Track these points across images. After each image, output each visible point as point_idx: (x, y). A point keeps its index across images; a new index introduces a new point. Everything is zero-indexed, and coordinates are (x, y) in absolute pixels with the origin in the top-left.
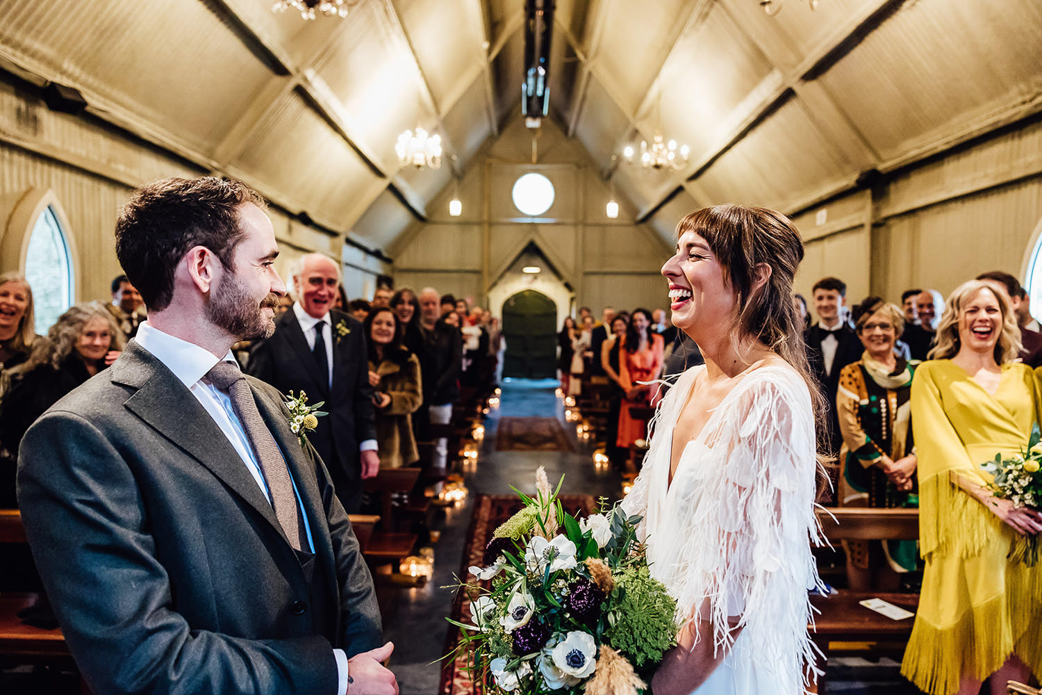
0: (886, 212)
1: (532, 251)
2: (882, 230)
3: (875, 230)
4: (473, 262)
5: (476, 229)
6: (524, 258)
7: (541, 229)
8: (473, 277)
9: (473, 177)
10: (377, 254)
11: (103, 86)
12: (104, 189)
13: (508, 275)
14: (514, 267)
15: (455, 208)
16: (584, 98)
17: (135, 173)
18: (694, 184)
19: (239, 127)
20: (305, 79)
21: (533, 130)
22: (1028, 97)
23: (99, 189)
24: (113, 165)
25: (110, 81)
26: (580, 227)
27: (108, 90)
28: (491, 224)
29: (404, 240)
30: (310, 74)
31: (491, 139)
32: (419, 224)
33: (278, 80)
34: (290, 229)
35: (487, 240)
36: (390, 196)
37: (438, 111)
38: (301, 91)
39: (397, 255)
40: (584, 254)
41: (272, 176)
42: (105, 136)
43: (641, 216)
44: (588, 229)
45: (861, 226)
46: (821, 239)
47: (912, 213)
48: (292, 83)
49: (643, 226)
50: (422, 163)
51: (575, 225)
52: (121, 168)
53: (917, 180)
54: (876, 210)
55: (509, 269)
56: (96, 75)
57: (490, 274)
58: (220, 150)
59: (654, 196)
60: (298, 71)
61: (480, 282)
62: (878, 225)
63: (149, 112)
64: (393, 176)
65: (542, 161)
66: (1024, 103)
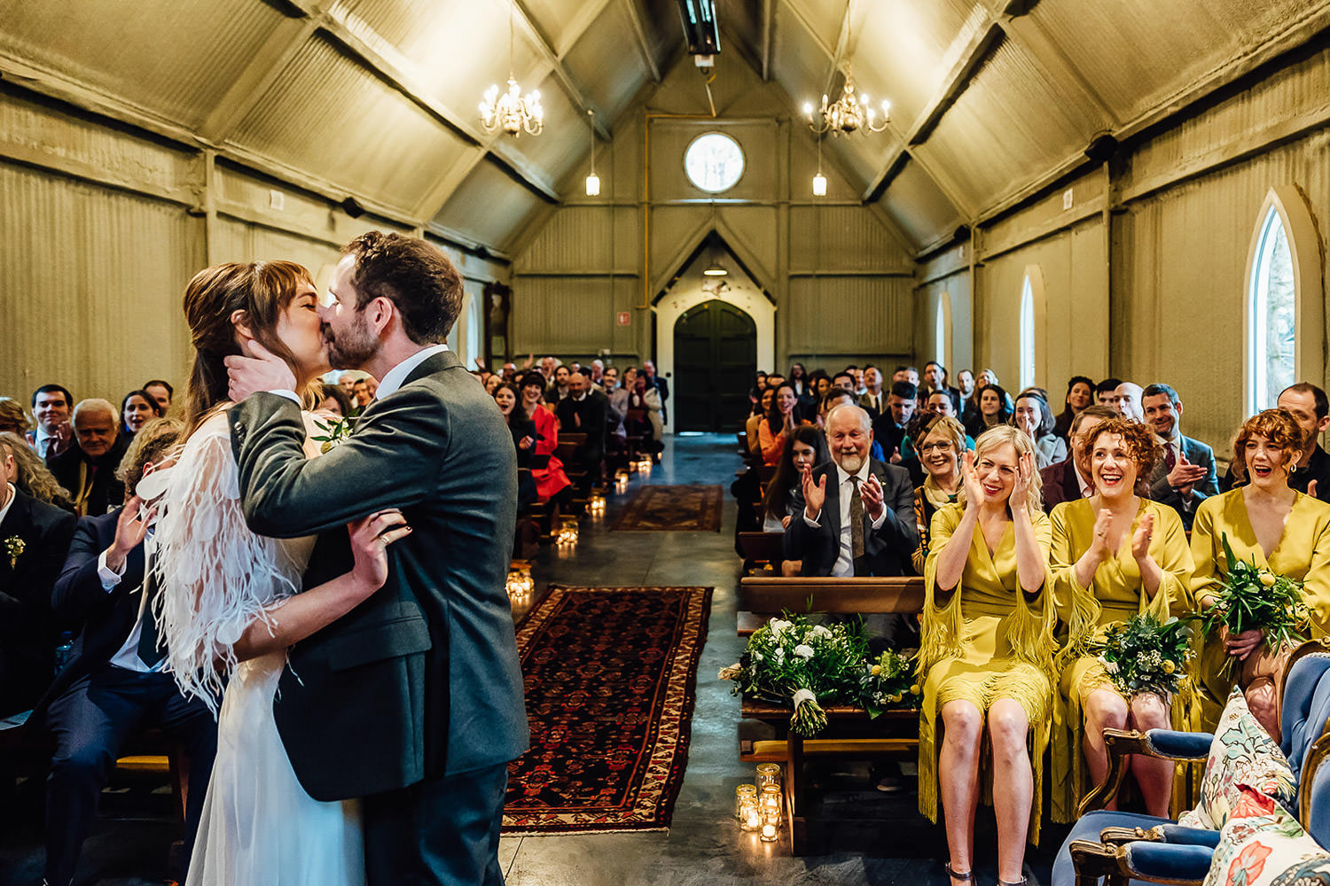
0: (1127, 195)
1: (713, 247)
2: (1125, 218)
3: (1115, 218)
4: (628, 261)
5: (632, 213)
6: (705, 255)
7: (726, 212)
8: (628, 284)
9: (625, 138)
10: (481, 253)
11: (29, 47)
12: (35, 181)
13: (681, 282)
14: (690, 268)
15: (593, 185)
16: (773, 26)
17: (82, 158)
18: (920, 149)
19: (237, 89)
20: (331, 21)
21: (705, 71)
22: (1249, 47)
23: (27, 182)
24: (49, 150)
25: (39, 40)
26: (783, 210)
27: (38, 50)
28: (652, 208)
29: (523, 231)
30: (338, 13)
31: (650, 84)
32: (550, 208)
33: (289, 23)
34: (332, 221)
35: (648, 229)
36: (491, 168)
37: (554, 52)
38: (325, 36)
39: (516, 255)
40: (788, 248)
41: (298, 151)
42: (35, 112)
43: (868, 194)
44: (794, 211)
45: (1100, 214)
46: (1066, 229)
47: (1151, 195)
48: (310, 27)
49: (872, 206)
50: (516, 127)
51: (776, 206)
52: (61, 152)
53: (1158, 150)
54: (1116, 191)
55: (680, 273)
56: (19, 34)
57: (653, 279)
58: (212, 121)
59: (878, 163)
60: (316, 10)
61: (638, 290)
62: (1119, 213)
63: (101, 76)
64: (489, 142)
65: (724, 116)
66: (1246, 54)
